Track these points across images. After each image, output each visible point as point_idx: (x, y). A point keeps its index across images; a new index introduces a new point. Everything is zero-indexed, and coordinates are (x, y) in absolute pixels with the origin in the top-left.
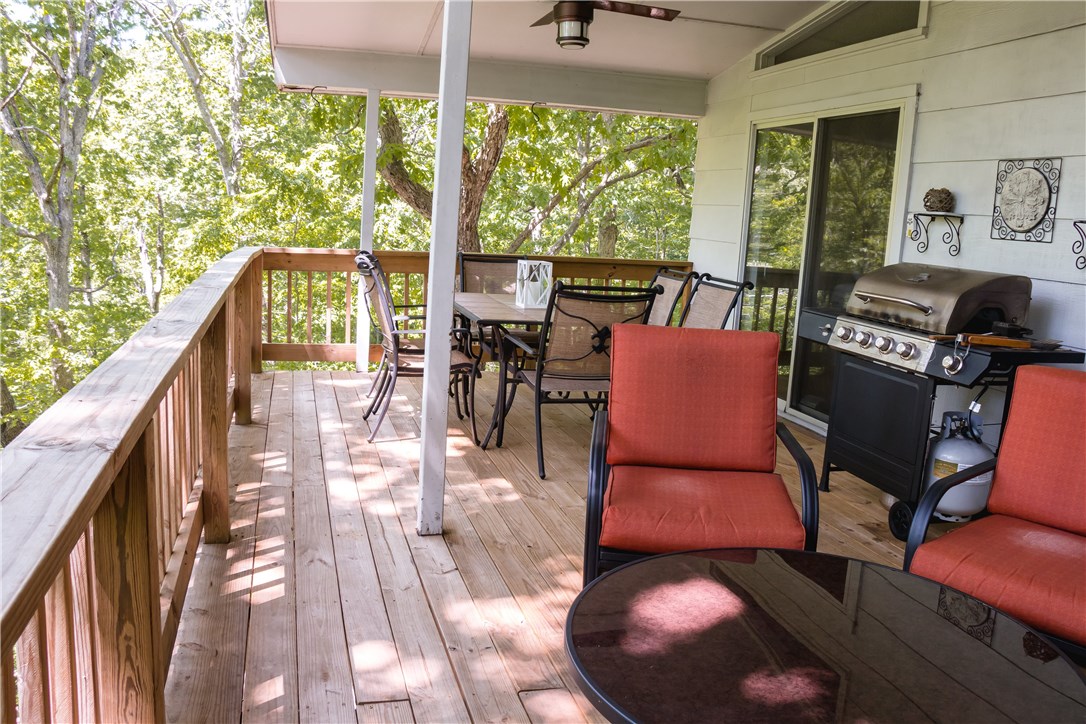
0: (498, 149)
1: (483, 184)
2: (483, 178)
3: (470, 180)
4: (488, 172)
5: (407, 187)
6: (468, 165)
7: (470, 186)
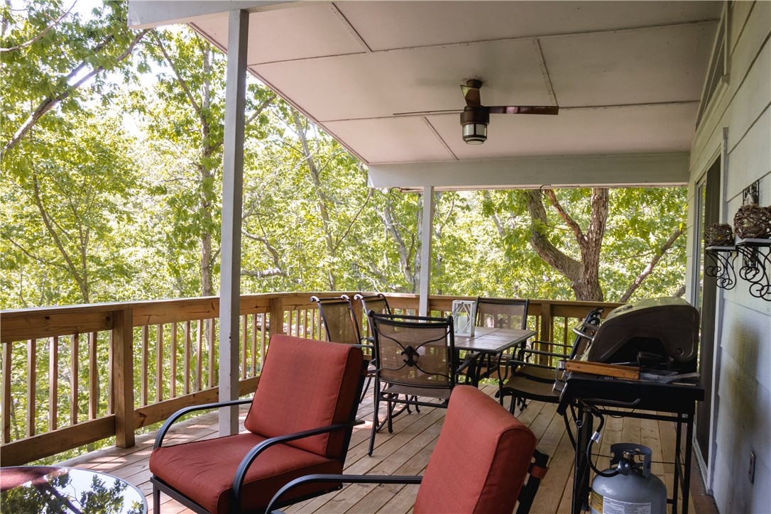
0: (601, 223)
1: (594, 249)
2: (594, 245)
3: (584, 247)
4: (596, 240)
5: (548, 253)
6: (580, 235)
7: (585, 251)
